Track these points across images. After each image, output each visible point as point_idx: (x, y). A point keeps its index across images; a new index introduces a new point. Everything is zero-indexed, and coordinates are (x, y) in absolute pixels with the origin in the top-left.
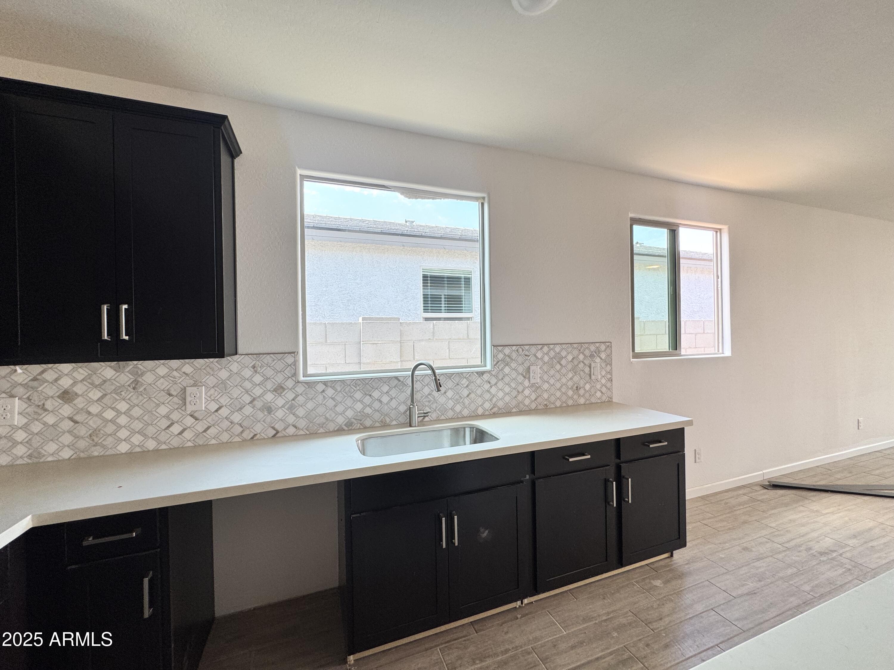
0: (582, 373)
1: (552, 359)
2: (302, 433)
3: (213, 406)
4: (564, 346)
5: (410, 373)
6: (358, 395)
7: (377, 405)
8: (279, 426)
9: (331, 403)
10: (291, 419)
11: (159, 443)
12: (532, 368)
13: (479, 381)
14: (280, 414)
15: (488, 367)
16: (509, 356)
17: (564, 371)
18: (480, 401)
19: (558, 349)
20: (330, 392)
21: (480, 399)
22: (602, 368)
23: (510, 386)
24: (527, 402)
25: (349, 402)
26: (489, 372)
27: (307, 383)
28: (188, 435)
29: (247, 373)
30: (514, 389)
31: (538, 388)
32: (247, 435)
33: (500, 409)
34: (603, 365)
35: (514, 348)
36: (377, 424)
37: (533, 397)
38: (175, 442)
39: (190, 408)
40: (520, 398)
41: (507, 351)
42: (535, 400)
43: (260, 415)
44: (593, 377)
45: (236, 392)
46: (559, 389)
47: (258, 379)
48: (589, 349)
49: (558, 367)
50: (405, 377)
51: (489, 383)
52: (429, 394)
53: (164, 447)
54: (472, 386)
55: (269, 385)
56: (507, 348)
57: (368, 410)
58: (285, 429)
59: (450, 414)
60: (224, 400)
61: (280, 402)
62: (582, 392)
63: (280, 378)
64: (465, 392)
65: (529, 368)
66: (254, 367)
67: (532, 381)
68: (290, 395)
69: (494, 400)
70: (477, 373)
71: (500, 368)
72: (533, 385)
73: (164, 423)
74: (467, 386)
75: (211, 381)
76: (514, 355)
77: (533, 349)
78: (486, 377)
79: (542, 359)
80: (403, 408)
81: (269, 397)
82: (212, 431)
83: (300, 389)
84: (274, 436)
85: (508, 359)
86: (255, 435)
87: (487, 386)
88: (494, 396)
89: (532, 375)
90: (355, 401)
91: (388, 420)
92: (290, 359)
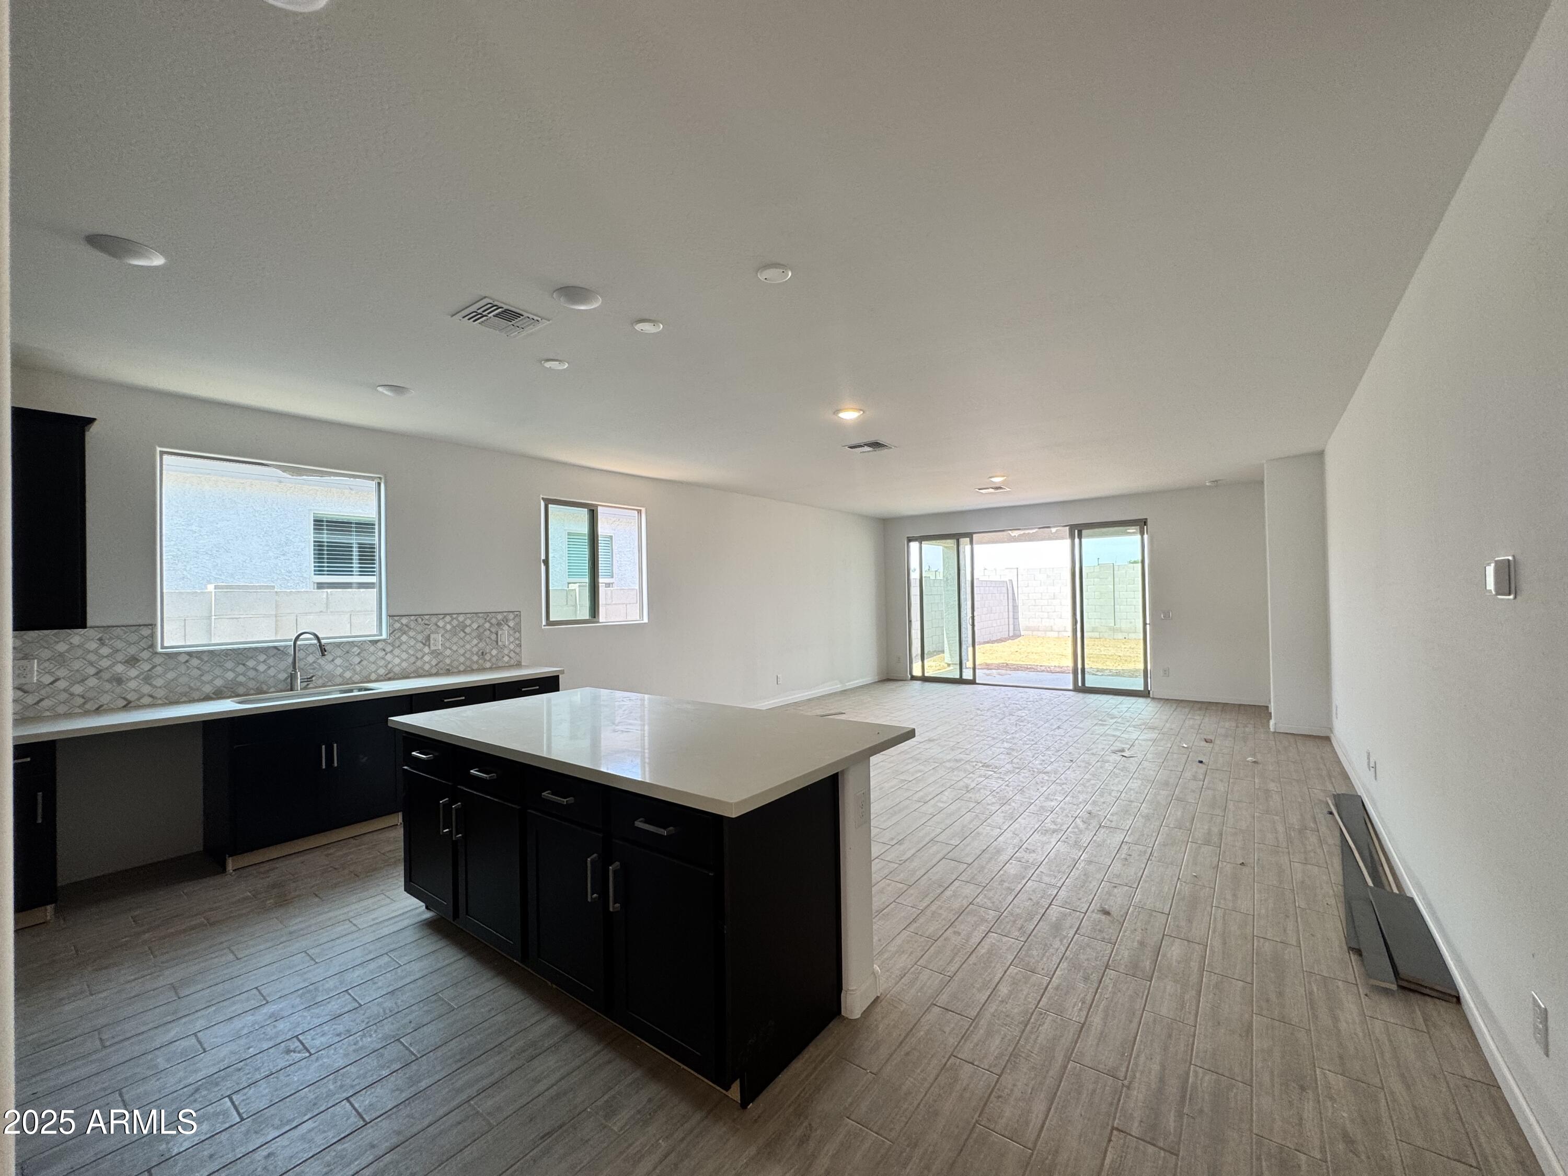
0: (488, 640)
1: (454, 627)
2: (160, 702)
3: (48, 679)
4: (469, 615)
5: (292, 643)
7: (252, 674)
8: (132, 696)
9: (196, 673)
10: (146, 689)
12: (432, 636)
13: (372, 649)
14: (132, 685)
15: (384, 636)
16: (407, 626)
17: (468, 638)
18: (373, 668)
19: (461, 618)
20: (195, 662)
21: (373, 666)
22: (509, 635)
23: (408, 653)
24: (427, 667)
25: (218, 671)
26: (384, 640)
27: (166, 654)
29: (95, 645)
30: (413, 655)
31: (439, 654)
32: (91, 706)
34: (511, 632)
35: (412, 618)
36: (252, 692)
37: (434, 662)
40: (419, 663)
41: (404, 621)
42: (436, 665)
43: (108, 686)
44: (500, 643)
45: (77, 665)
46: (463, 655)
47: (105, 651)
48: (497, 618)
49: (462, 634)
50: (286, 647)
51: (384, 650)
52: (314, 662)
54: (364, 654)
55: (120, 657)
56: (404, 618)
57: (241, 679)
58: (138, 699)
59: (339, 680)
60: (62, 673)
61: (133, 673)
62: (488, 657)
63: (132, 650)
64: (357, 660)
65: (429, 636)
66: (100, 639)
67: (433, 648)
68: (146, 667)
69: (390, 666)
70: (370, 641)
71: (397, 636)
72: (432, 652)
74: (359, 654)
75: (46, 654)
76: (412, 625)
77: (434, 619)
78: (380, 645)
79: (444, 627)
80: (283, 676)
81: (119, 668)
82: (46, 704)
83: (158, 660)
84: (125, 706)
85: (406, 629)
86: (101, 706)
87: (381, 654)
88: (389, 663)
89: (432, 642)
90: (226, 670)
91: (265, 688)
92: (146, 632)
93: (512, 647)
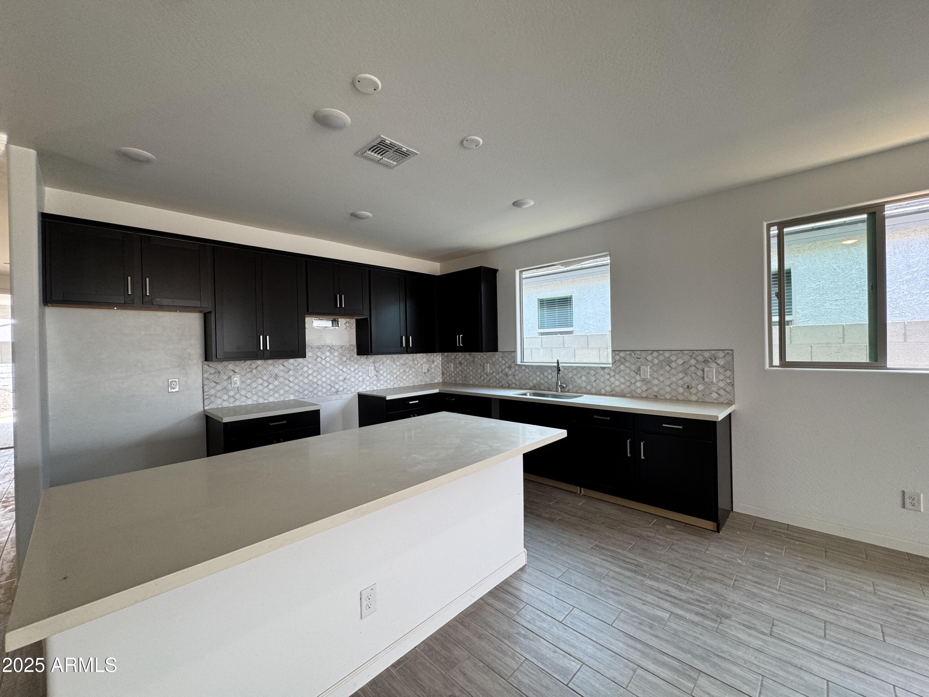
0: (694, 375)
1: (661, 362)
3: (491, 372)
4: (673, 352)
6: (538, 373)
7: (546, 379)
8: (510, 383)
9: (527, 375)
10: (514, 381)
11: (479, 383)
12: (642, 368)
13: (602, 373)
14: (510, 377)
15: (610, 365)
16: (624, 358)
17: (673, 371)
18: (603, 385)
19: (667, 354)
20: (527, 370)
22: (718, 373)
23: (625, 379)
24: (639, 391)
25: (534, 376)
26: (609, 368)
27: (519, 365)
28: (485, 381)
29: (500, 359)
30: (628, 381)
31: (648, 382)
32: (501, 385)
33: (616, 392)
34: (721, 370)
35: (628, 352)
37: (644, 388)
38: (482, 383)
39: (485, 371)
40: (633, 387)
41: (622, 354)
42: (646, 390)
43: (504, 377)
44: (706, 380)
45: (497, 366)
46: (669, 386)
47: (503, 362)
48: (703, 356)
49: (668, 368)
50: (556, 366)
51: (609, 374)
53: (480, 384)
54: (597, 376)
55: (507, 365)
56: (622, 352)
57: (542, 381)
58: (512, 384)
60: (494, 370)
61: (510, 372)
62: (693, 391)
63: (510, 362)
64: (593, 379)
65: (640, 367)
66: (502, 357)
67: (643, 377)
68: (513, 370)
69: (613, 386)
71: (617, 365)
72: (643, 380)
73: (480, 376)
74: (594, 375)
75: (491, 361)
76: (628, 358)
77: (644, 354)
78: (607, 371)
79: (652, 361)
81: (507, 370)
82: (491, 381)
83: (516, 368)
84: (508, 386)
85: (623, 360)
87: (608, 377)
88: (612, 383)
89: (642, 372)
90: (537, 376)
91: (551, 388)
92: (513, 355)
93: (721, 384)
